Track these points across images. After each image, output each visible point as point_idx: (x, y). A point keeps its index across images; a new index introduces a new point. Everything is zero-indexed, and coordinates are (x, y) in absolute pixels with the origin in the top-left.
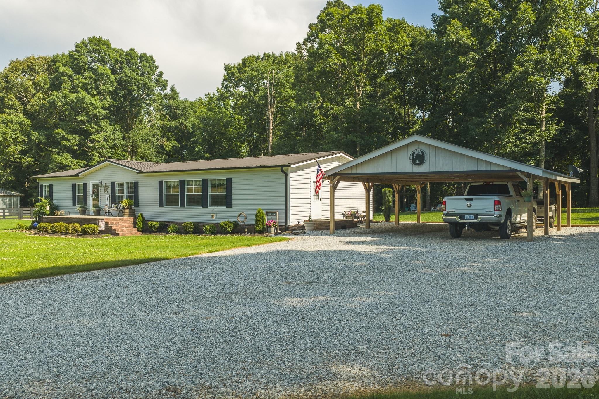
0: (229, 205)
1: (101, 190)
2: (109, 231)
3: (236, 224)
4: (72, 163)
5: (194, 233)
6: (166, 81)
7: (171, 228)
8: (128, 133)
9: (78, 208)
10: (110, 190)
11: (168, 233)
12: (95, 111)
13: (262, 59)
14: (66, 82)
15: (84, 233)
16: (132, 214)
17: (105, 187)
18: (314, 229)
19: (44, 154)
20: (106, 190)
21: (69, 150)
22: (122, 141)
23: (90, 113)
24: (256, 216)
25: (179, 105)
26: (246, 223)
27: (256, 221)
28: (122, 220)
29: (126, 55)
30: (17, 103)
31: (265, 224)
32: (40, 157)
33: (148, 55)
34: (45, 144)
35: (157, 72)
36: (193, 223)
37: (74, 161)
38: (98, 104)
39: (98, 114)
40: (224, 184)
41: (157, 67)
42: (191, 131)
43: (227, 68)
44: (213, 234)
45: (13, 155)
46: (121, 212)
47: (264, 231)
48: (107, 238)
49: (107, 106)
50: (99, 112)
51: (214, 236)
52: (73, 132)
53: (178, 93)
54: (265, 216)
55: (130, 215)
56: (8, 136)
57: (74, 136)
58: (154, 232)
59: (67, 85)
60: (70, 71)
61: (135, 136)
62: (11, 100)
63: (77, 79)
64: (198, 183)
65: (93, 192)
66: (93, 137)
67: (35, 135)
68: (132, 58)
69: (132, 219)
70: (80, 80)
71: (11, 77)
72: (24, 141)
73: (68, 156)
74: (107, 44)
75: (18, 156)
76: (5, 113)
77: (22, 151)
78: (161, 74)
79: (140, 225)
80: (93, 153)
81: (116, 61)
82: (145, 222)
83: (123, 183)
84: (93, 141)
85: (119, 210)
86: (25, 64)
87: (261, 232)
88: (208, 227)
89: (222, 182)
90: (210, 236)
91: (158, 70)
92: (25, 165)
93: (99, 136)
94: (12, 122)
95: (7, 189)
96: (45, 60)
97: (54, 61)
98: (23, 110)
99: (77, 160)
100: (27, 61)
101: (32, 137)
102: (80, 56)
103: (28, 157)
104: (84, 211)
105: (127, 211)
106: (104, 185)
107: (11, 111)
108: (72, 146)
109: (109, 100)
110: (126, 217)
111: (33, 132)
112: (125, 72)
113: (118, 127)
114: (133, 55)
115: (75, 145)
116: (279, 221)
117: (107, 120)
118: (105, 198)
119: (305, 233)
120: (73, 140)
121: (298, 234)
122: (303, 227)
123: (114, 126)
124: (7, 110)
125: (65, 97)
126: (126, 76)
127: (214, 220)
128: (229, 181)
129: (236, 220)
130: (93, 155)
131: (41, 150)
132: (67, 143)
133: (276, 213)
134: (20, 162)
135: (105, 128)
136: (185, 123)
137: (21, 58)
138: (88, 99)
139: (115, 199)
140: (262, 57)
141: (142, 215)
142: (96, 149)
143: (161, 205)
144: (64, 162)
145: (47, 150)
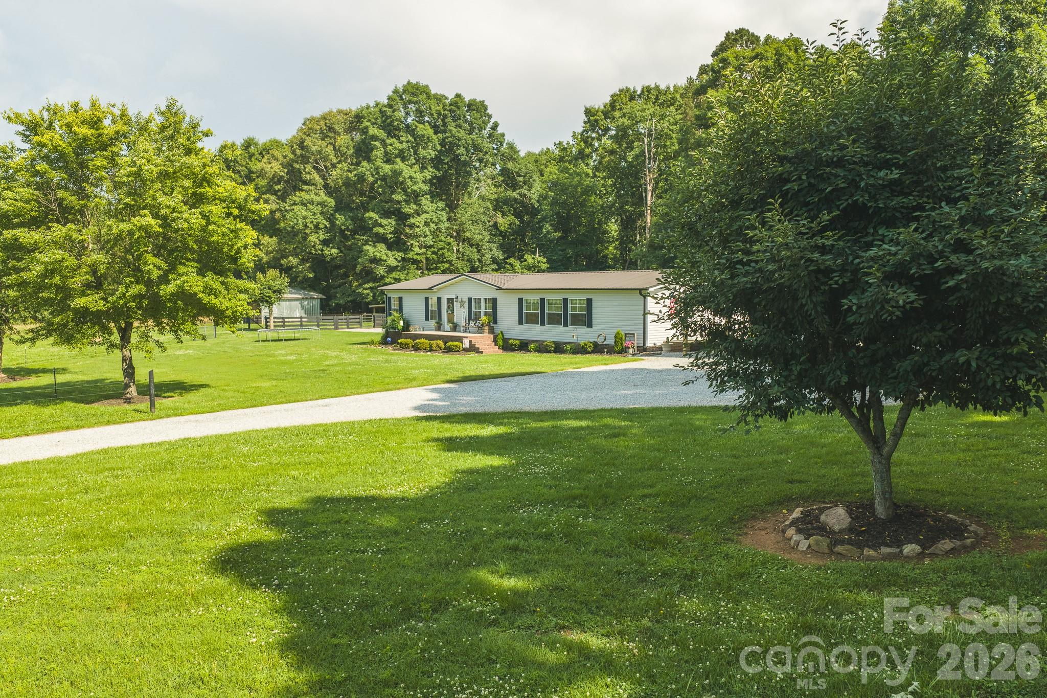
0: (590, 325)
1: (456, 305)
2: (473, 349)
3: (596, 344)
4: (387, 255)
5: (555, 351)
6: (503, 135)
7: (532, 346)
8: (453, 212)
9: (433, 323)
10: (466, 305)
11: (530, 351)
12: (415, 188)
13: (639, 96)
14: (377, 148)
15: (449, 350)
16: (492, 331)
17: (462, 301)
18: (671, 351)
19: (350, 243)
20: (462, 306)
21: (382, 239)
22: (446, 224)
23: (409, 190)
24: (615, 337)
25: (520, 170)
26: (605, 343)
27: (615, 342)
28: (483, 337)
29: (451, 105)
30: (317, 177)
31: (624, 344)
32: (345, 246)
33: (478, 100)
34: (351, 231)
35: (491, 124)
36: (554, 342)
37: (390, 253)
38: (419, 176)
39: (418, 190)
40: (584, 304)
41: (490, 117)
42: (536, 205)
43: (588, 112)
44: (574, 353)
45: (314, 246)
46: (480, 329)
47: (623, 351)
48: (473, 355)
49: (429, 177)
50: (420, 188)
51: (575, 356)
52: (386, 214)
53: (518, 152)
54: (624, 337)
55: (489, 333)
56: (308, 221)
57: (389, 220)
58: (515, 350)
59: (379, 153)
60: (382, 134)
61: (464, 215)
62: (309, 173)
63: (391, 145)
64: (558, 302)
65: (449, 307)
66: (412, 220)
67: (340, 219)
68: (458, 108)
69: (492, 336)
70: (395, 145)
71: (308, 142)
72: (326, 227)
73: (382, 247)
74: (425, 90)
75: (320, 246)
76: (302, 191)
77: (325, 240)
78: (495, 126)
79: (500, 342)
80: (412, 242)
81: (439, 114)
82: (505, 340)
83: (480, 299)
84: (412, 226)
85: (479, 327)
86: (322, 123)
87: (619, 353)
88: (568, 346)
89: (582, 302)
90: (571, 356)
91: (492, 121)
92: (328, 259)
93: (419, 219)
94: (312, 202)
95: (304, 289)
96: (346, 114)
97: (359, 117)
98: (323, 186)
99: (393, 253)
100: (324, 118)
101: (337, 222)
102: (393, 112)
103: (332, 248)
104: (439, 327)
105: (487, 328)
106: (459, 299)
107: (310, 187)
108: (387, 233)
109: (431, 170)
110: (486, 335)
111: (337, 216)
112: (450, 131)
113: (441, 204)
114: (460, 104)
115: (390, 233)
116: (638, 342)
117: (428, 196)
118: (461, 314)
119: (660, 354)
120: (388, 226)
121: (654, 355)
122: (660, 349)
123: (436, 204)
124: (305, 187)
125: (377, 169)
126: (453, 136)
127: (575, 340)
128: (589, 301)
129: (596, 340)
130: (412, 245)
131: (347, 238)
132: (381, 231)
133: (634, 334)
134: (323, 254)
135: (426, 208)
136: (528, 194)
137: (317, 114)
138: (406, 171)
139: (472, 316)
140: (639, 93)
141: (502, 332)
142: (416, 237)
143: (521, 322)
144: (378, 255)
145: (354, 239)
